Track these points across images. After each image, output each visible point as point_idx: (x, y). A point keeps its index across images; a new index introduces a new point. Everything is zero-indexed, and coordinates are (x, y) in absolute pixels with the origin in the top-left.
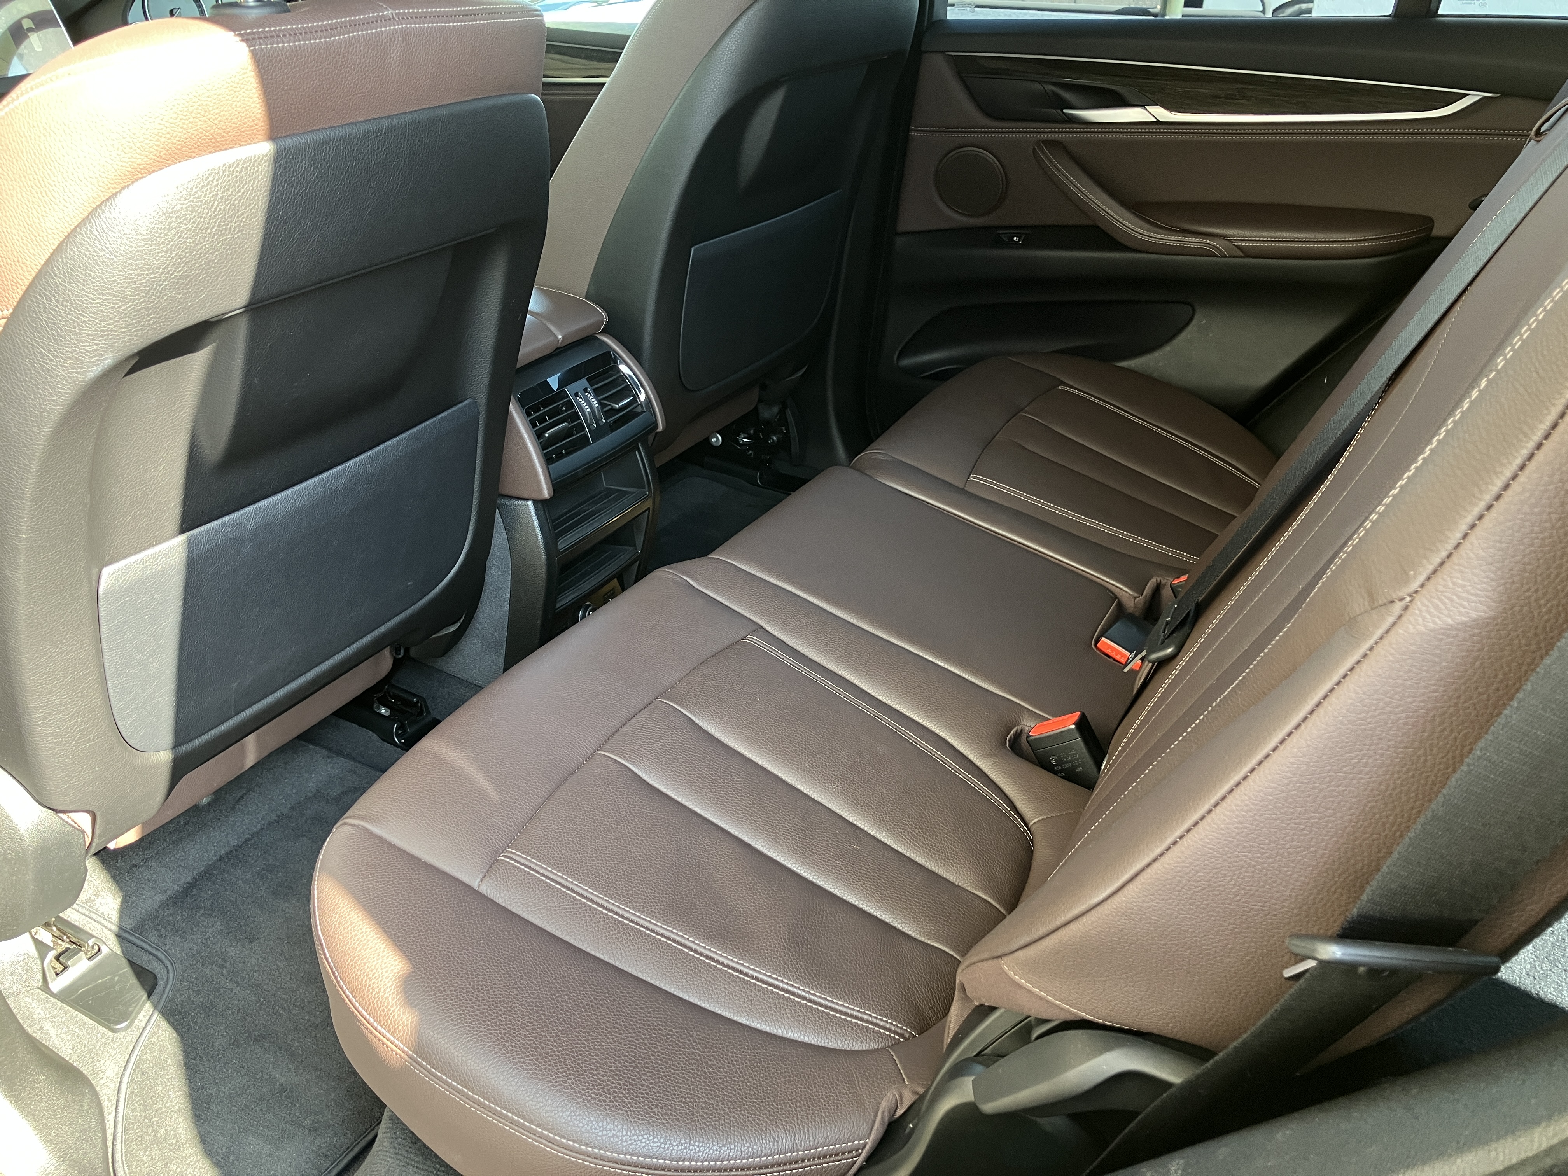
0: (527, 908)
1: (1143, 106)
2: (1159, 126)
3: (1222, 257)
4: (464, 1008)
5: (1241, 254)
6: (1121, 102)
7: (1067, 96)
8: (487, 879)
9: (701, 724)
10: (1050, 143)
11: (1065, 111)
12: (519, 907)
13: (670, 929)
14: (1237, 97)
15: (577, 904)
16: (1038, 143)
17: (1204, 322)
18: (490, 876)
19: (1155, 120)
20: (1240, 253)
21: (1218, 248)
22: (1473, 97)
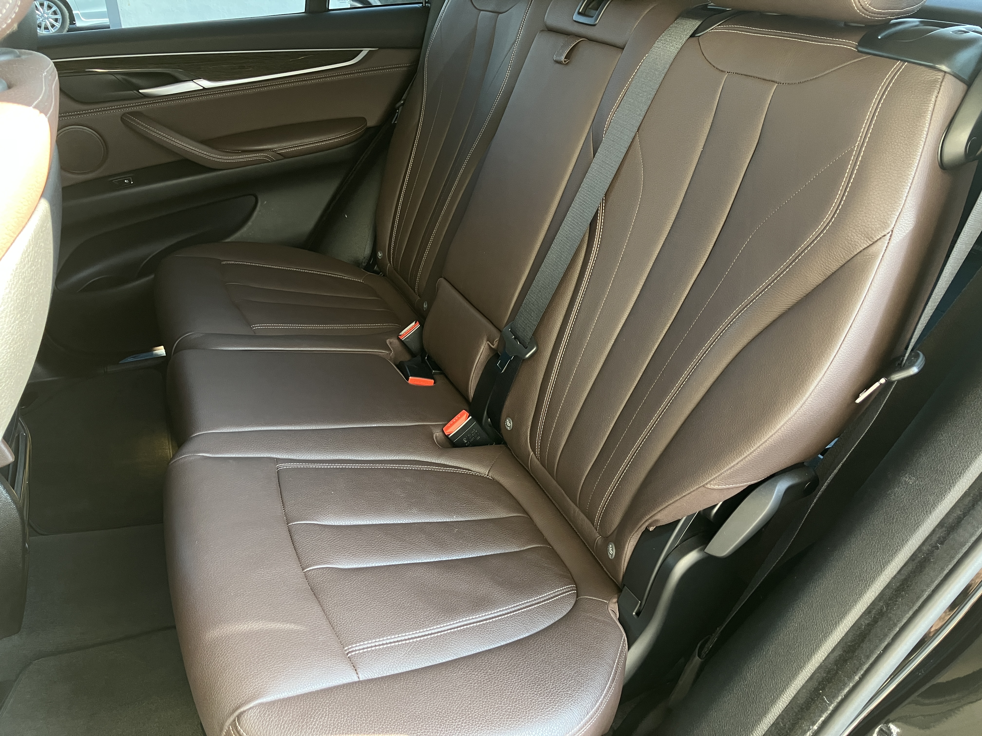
0: (393, 667)
1: (192, 80)
2: (205, 91)
3: (272, 161)
4: (457, 729)
5: (283, 157)
6: (176, 81)
7: (135, 80)
8: (358, 670)
9: (324, 523)
10: (133, 114)
11: (140, 91)
12: (389, 670)
13: (458, 621)
14: (246, 67)
15: (411, 645)
16: (124, 114)
17: (266, 202)
18: (359, 668)
19: (202, 88)
20: (281, 157)
21: (269, 157)
22: (365, 52)
